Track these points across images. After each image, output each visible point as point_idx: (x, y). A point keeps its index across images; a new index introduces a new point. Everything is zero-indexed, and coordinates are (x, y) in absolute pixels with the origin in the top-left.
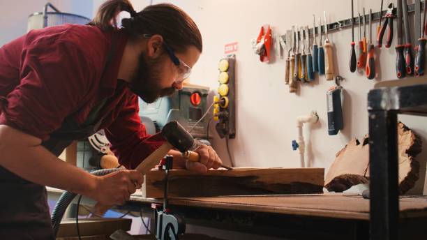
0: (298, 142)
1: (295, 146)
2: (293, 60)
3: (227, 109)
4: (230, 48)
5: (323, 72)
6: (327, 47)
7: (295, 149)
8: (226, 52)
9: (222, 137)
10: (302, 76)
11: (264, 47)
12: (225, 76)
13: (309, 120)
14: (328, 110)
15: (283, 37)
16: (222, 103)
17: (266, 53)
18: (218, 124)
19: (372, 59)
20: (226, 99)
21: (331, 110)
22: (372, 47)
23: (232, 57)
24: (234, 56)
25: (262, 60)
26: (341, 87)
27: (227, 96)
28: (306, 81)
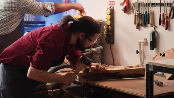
0: (139, 51)
1: (138, 52)
2: (137, 16)
3: (110, 31)
4: (112, 3)
5: (149, 23)
6: (151, 13)
7: (137, 54)
8: (110, 5)
9: (108, 44)
10: (141, 23)
11: (125, 7)
12: (109, 17)
13: (143, 42)
14: (150, 40)
15: (134, 4)
16: (108, 29)
17: (126, 10)
18: (106, 38)
19: (167, 22)
20: (110, 27)
21: (151, 40)
22: (167, 17)
23: (112, 8)
24: (113, 7)
25: (125, 12)
26: (156, 30)
27: (110, 25)
28: (142, 26)
